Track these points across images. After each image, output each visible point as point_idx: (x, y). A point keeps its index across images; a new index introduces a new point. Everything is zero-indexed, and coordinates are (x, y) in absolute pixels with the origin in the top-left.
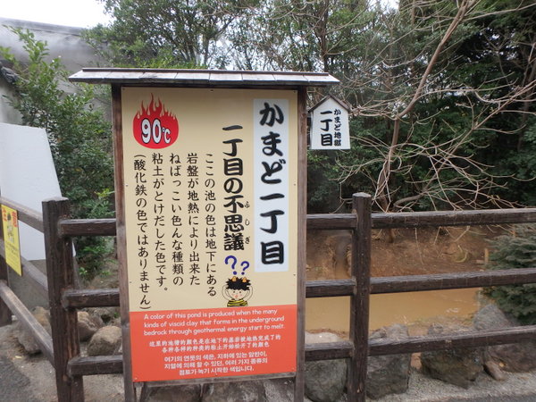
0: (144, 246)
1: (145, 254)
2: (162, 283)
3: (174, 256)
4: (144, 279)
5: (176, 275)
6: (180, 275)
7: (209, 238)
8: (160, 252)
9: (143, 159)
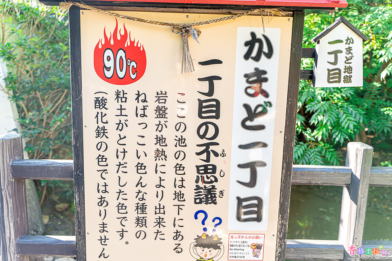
0: (104, 195)
1: (105, 204)
2: (123, 236)
3: (137, 208)
4: (104, 230)
5: (138, 228)
6: (144, 228)
7: (178, 190)
8: (122, 202)
9: (105, 96)
